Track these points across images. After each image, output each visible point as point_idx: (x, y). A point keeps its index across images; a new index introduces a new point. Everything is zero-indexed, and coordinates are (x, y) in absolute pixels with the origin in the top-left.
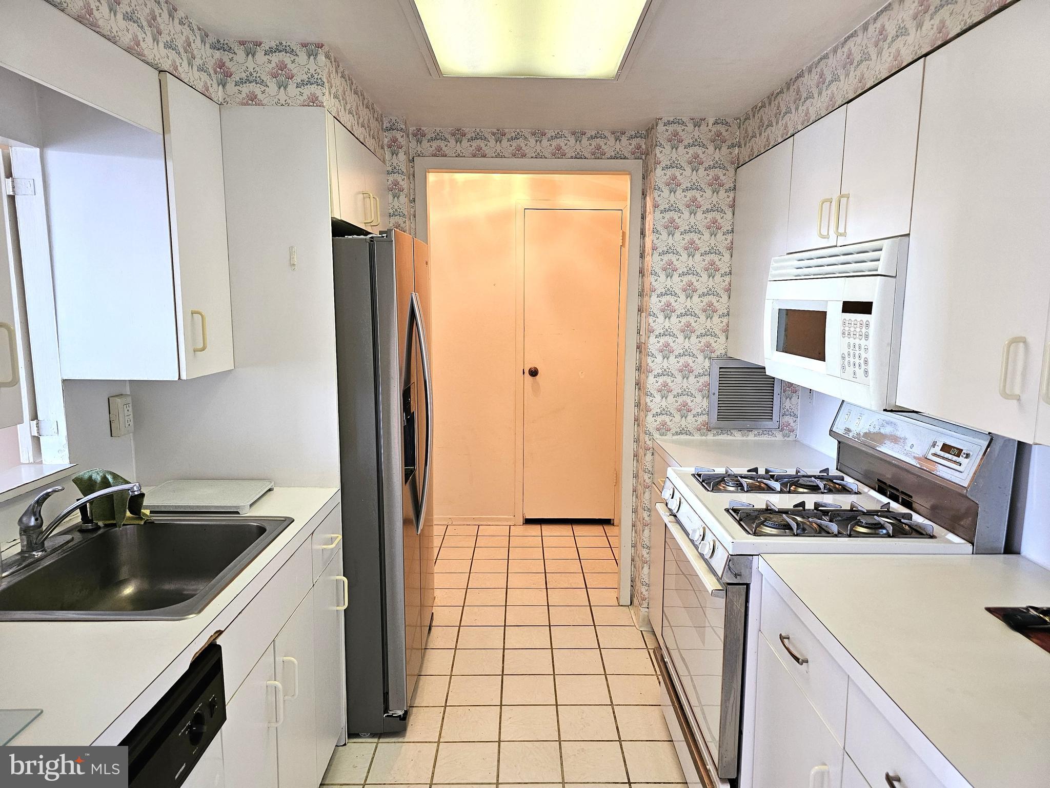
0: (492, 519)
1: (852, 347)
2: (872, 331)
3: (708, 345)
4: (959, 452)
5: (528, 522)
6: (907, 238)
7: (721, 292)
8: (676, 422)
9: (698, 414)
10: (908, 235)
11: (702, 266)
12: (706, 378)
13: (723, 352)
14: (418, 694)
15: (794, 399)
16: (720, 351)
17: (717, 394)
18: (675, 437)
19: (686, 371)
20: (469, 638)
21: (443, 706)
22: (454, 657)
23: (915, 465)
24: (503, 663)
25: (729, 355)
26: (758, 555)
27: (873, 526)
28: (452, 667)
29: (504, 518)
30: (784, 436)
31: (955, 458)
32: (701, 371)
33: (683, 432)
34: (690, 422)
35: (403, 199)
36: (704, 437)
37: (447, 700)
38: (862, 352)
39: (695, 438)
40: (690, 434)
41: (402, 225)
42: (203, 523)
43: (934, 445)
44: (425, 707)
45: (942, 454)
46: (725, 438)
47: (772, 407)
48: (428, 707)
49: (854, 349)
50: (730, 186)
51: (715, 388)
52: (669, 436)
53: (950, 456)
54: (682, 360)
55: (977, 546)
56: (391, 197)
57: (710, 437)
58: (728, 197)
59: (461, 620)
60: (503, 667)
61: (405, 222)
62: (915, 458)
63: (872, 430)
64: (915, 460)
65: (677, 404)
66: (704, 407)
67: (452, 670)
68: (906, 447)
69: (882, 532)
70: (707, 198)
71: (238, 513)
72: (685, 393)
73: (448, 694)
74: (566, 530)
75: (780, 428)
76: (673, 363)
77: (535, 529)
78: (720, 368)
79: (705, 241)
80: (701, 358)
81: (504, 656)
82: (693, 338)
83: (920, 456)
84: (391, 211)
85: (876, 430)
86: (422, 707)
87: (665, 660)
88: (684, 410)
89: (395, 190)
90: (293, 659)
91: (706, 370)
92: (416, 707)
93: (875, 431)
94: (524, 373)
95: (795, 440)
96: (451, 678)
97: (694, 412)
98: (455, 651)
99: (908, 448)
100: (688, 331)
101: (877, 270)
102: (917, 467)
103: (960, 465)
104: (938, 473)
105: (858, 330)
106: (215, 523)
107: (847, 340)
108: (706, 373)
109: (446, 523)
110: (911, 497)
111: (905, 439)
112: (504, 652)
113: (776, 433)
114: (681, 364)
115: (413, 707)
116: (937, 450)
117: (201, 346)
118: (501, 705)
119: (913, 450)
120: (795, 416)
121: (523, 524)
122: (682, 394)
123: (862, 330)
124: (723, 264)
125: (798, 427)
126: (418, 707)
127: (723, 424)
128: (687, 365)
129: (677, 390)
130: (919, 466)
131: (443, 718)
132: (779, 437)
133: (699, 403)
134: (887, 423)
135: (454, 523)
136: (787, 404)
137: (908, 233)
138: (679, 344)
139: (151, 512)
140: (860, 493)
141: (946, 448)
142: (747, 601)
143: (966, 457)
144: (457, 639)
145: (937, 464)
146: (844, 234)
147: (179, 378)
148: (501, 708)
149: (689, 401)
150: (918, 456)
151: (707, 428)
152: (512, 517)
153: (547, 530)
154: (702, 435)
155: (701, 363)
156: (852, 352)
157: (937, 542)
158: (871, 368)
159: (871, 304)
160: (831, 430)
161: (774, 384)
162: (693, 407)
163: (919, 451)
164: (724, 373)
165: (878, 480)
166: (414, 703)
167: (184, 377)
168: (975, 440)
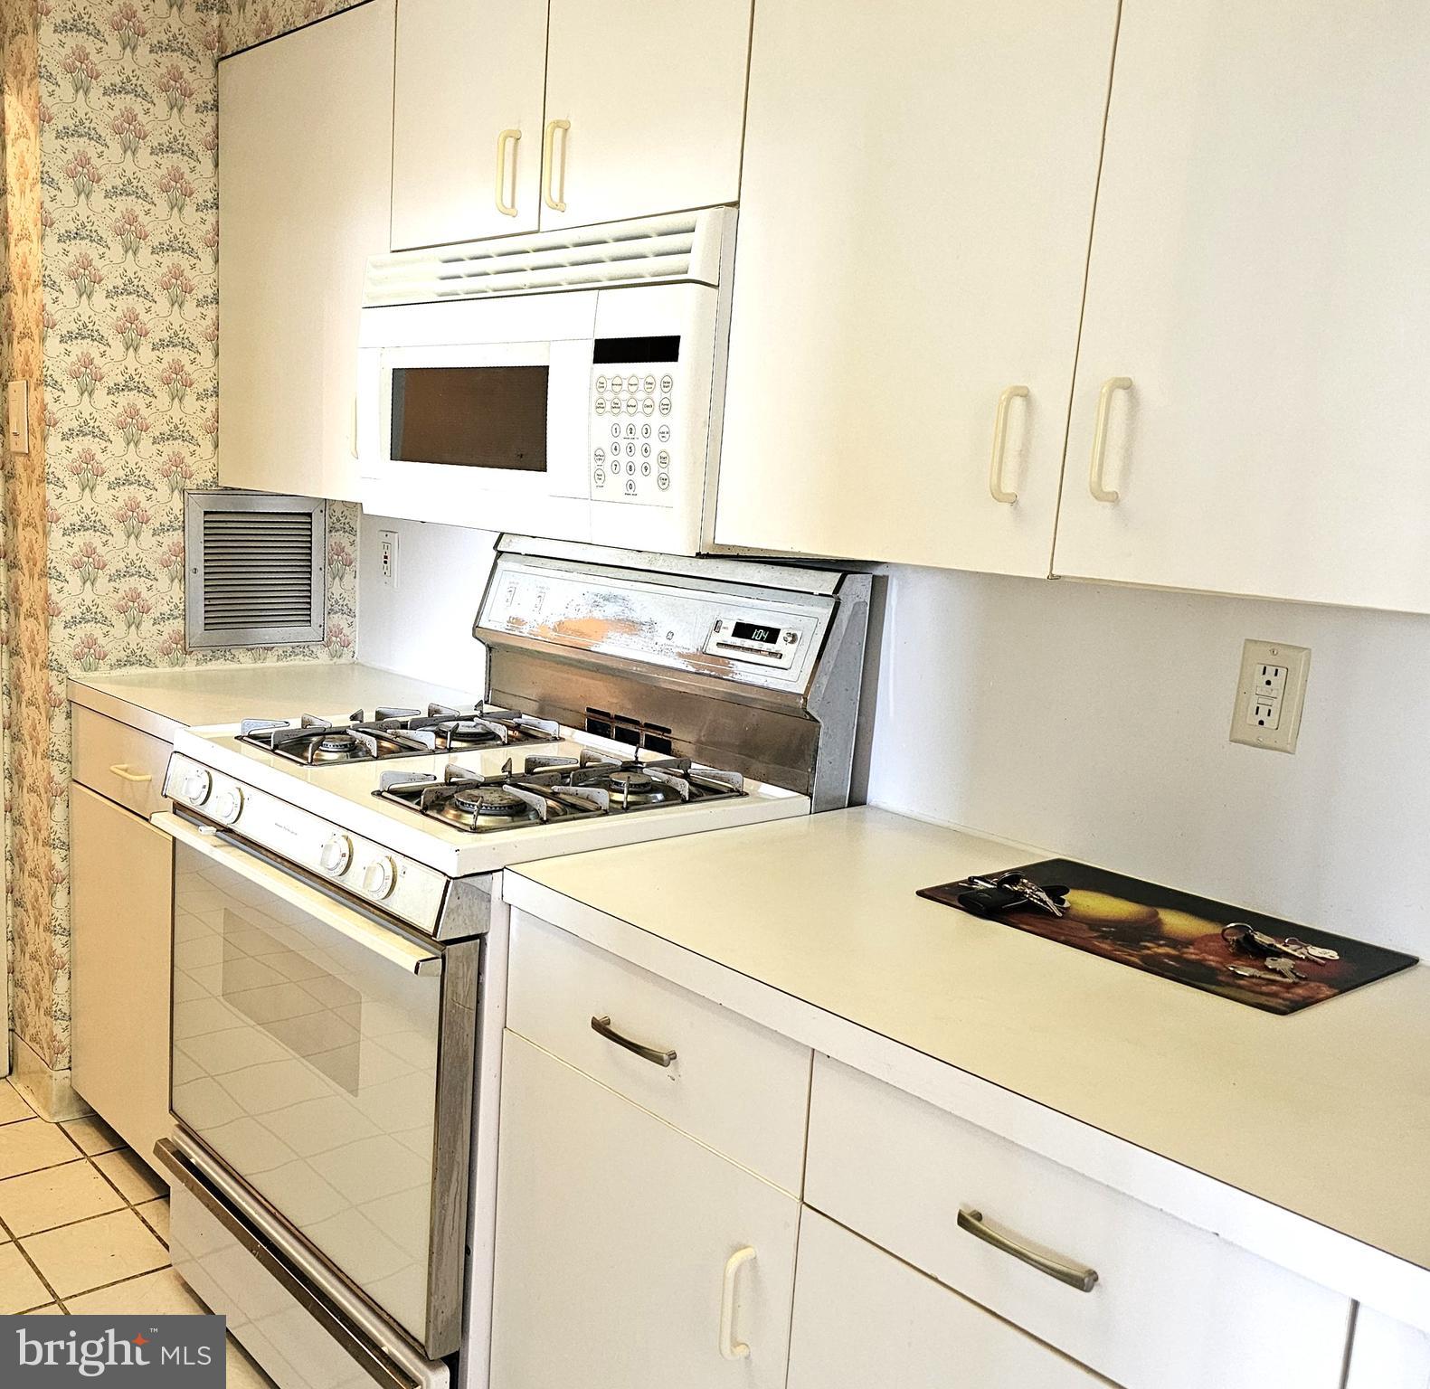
1: (623, 430)
2: (680, 396)
3: (178, 461)
4: (772, 635)
6: (735, 209)
7: (199, 342)
8: (116, 638)
9: (163, 618)
10: (736, 204)
11: (155, 277)
12: (177, 536)
13: (209, 477)
15: (348, 577)
16: (202, 475)
17: (201, 571)
18: (117, 672)
19: (133, 519)
23: (684, 667)
25: (222, 483)
26: (502, 870)
27: (642, 789)
30: (332, 656)
31: (767, 646)
32: (166, 520)
33: (133, 659)
34: (150, 636)
36: (177, 669)
38: (654, 441)
39: (160, 670)
40: (149, 663)
43: (717, 626)
45: (738, 641)
46: (221, 667)
47: (310, 597)
49: (631, 436)
50: (205, 100)
51: (197, 557)
52: (103, 671)
53: (756, 645)
54: (124, 493)
55: (816, 799)
57: (191, 667)
58: (203, 124)
62: (680, 655)
63: (572, 614)
64: (681, 660)
65: (117, 596)
66: (176, 600)
68: (656, 639)
69: (656, 798)
70: (157, 119)
72: (133, 569)
75: (325, 642)
76: (105, 502)
78: (206, 513)
79: (158, 220)
80: (163, 487)
82: (146, 442)
83: (691, 651)
85: (583, 613)
87: (193, 1161)
88: (133, 610)
91: (176, 518)
93: (580, 616)
95: (351, 662)
97: (155, 613)
99: (663, 640)
100: (133, 426)
101: (686, 272)
102: (688, 672)
103: (780, 658)
104: (737, 678)
105: (641, 395)
107: (608, 420)
108: (176, 525)
110: (669, 731)
111: (652, 624)
113: (317, 650)
114: (121, 503)
116: (727, 635)
119: (677, 640)
120: (351, 613)
122: (127, 574)
123: (652, 396)
124: (201, 276)
125: (356, 635)
127: (219, 636)
128: (134, 507)
129: (116, 564)
130: (694, 670)
132: (323, 656)
133: (165, 594)
134: (607, 599)
136: (336, 589)
137: (736, 199)
138: (114, 456)
140: (561, 739)
141: (743, 630)
142: (480, 972)
143: (793, 642)
145: (732, 662)
146: (560, 206)
149: (143, 589)
150: (686, 651)
151: (186, 647)
154: (173, 664)
155: (164, 503)
156: (623, 444)
157: (750, 803)
158: (678, 470)
159: (674, 341)
160: (476, 627)
161: (310, 548)
162: (153, 601)
163: (689, 640)
164: (215, 523)
165: (589, 710)
168: (806, 608)
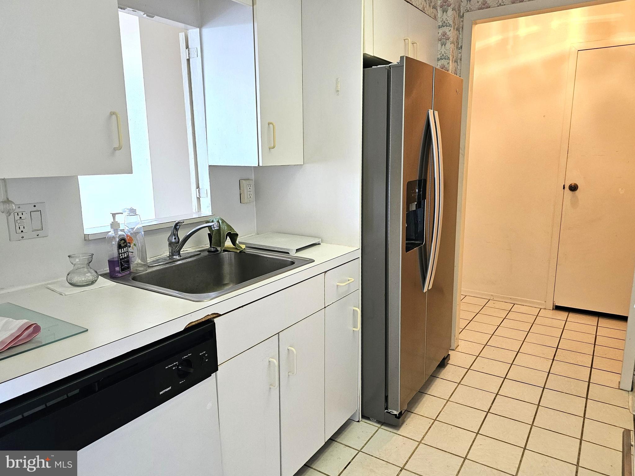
0: (526, 301)
5: (558, 308)
14: (419, 405)
20: (472, 379)
21: (433, 419)
22: (456, 389)
24: (492, 404)
28: (451, 395)
29: (536, 302)
35: (450, 46)
37: (438, 416)
41: (447, 66)
42: (274, 257)
44: (421, 416)
48: (423, 416)
56: (440, 45)
59: (472, 365)
60: (491, 407)
61: (448, 63)
67: (450, 397)
71: (288, 253)
73: (440, 412)
74: (593, 320)
77: (563, 315)
81: (495, 399)
84: (439, 56)
86: (419, 415)
89: (443, 40)
90: (294, 349)
92: (414, 413)
94: (564, 188)
96: (447, 402)
98: (458, 385)
106: (272, 257)
109: (489, 298)
112: (496, 396)
115: (413, 413)
117: (272, 145)
118: (478, 433)
121: (553, 309)
126: (416, 414)
131: (430, 427)
135: (495, 299)
139: (246, 247)
144: (463, 377)
147: (258, 165)
148: (477, 435)
152: (543, 302)
153: (573, 317)
166: (414, 411)
167: (261, 165)
